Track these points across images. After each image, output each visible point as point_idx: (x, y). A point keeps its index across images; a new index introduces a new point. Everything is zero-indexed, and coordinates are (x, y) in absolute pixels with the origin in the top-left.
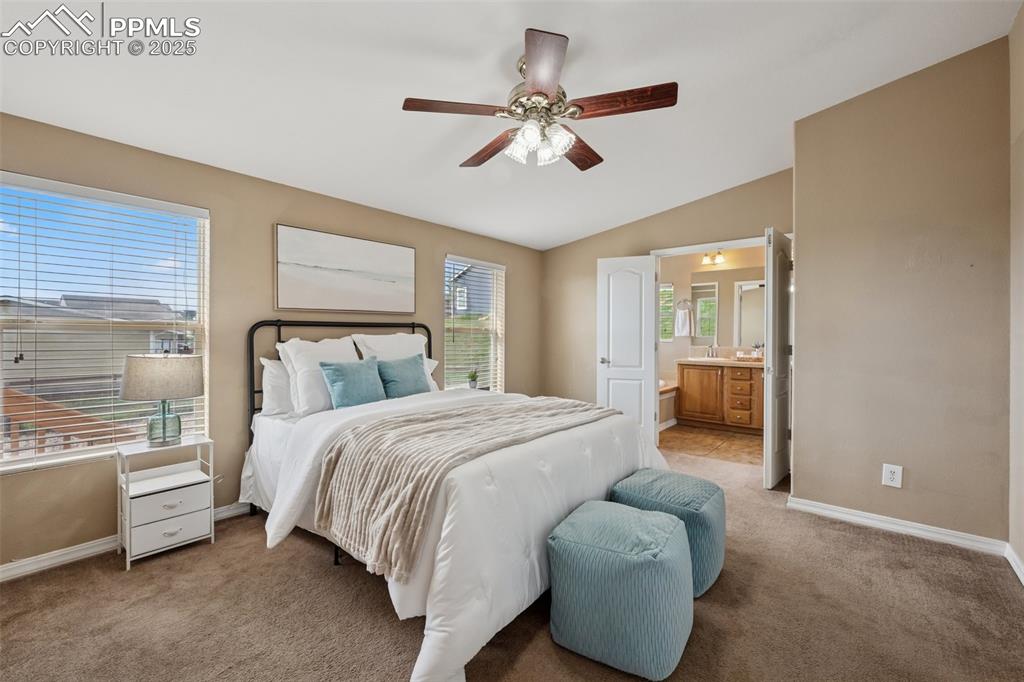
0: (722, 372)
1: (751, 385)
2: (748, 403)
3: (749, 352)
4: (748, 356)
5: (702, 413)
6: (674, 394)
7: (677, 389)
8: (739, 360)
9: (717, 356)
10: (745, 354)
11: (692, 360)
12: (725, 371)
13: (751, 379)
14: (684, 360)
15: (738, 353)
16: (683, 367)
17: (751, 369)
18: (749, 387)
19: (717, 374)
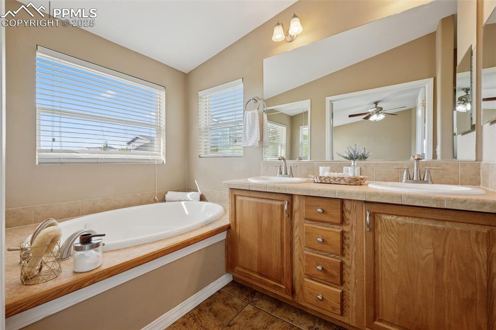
0: (291, 205)
1: (343, 233)
2: (336, 273)
3: (338, 167)
4: (336, 175)
5: (260, 274)
6: (223, 236)
7: (228, 228)
8: (324, 181)
9: (292, 175)
10: (332, 171)
11: (254, 182)
12: (296, 203)
13: (343, 221)
14: (239, 182)
15: (321, 169)
16: (235, 192)
17: (342, 201)
18: (338, 238)
19: (282, 206)
